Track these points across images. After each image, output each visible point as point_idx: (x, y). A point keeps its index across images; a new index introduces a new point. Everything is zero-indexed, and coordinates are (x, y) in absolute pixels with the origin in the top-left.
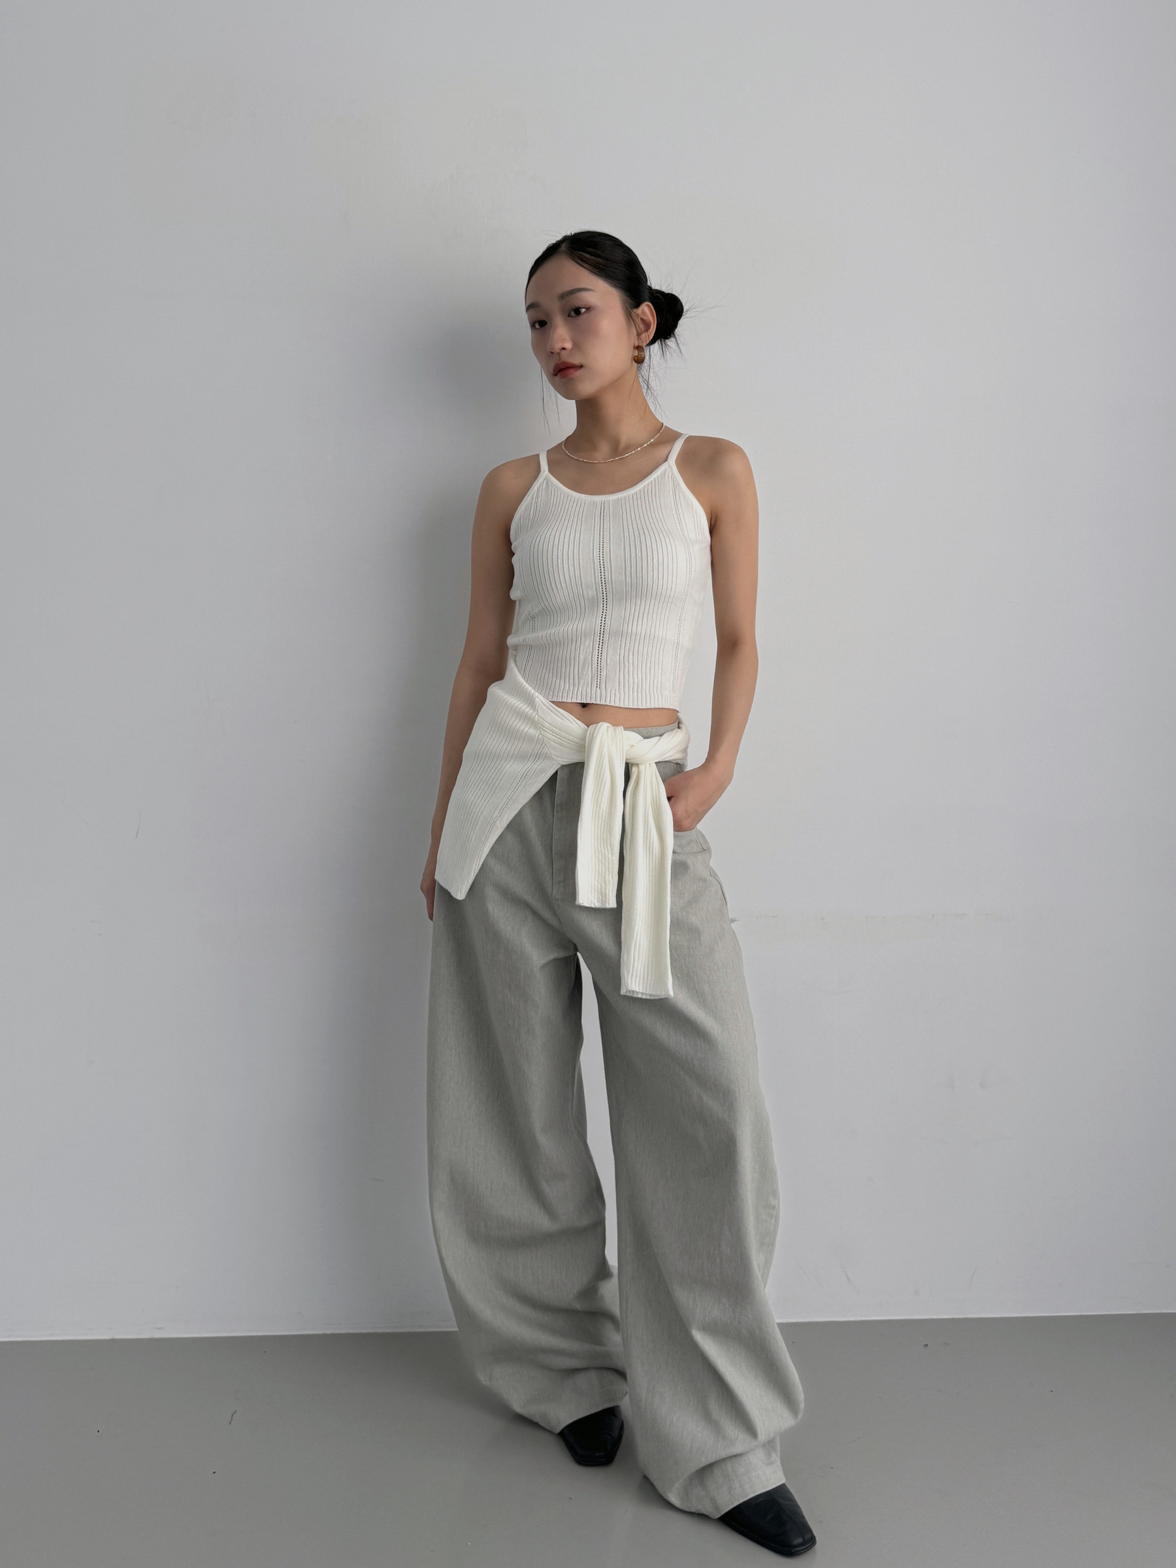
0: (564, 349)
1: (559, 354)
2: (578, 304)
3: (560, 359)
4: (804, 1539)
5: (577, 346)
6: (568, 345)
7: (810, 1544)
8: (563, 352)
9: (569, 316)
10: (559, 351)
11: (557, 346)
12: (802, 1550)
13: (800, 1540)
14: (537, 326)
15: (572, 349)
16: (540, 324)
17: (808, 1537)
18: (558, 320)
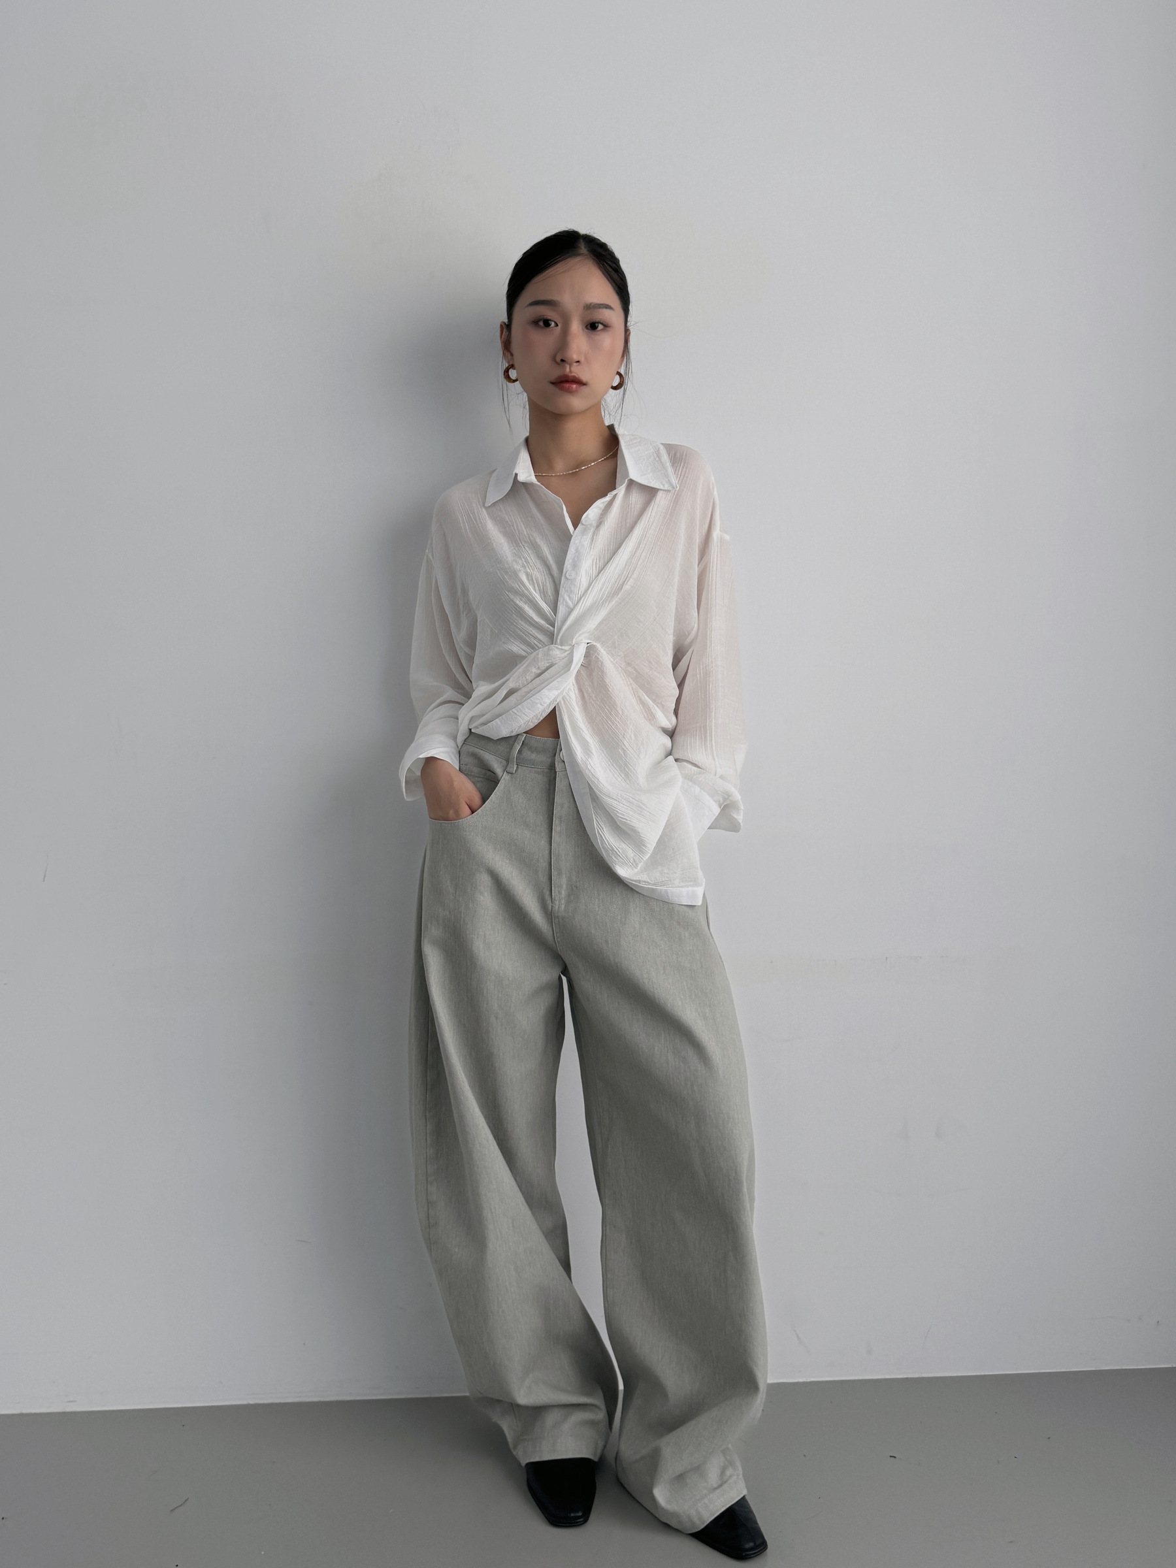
2: (594, 317)
3: (569, 370)
4: (755, 1544)
5: (588, 362)
6: (582, 359)
7: (761, 1548)
12: (752, 1554)
13: (752, 1544)
14: (541, 324)
15: (584, 364)
17: (759, 1542)
18: (576, 327)
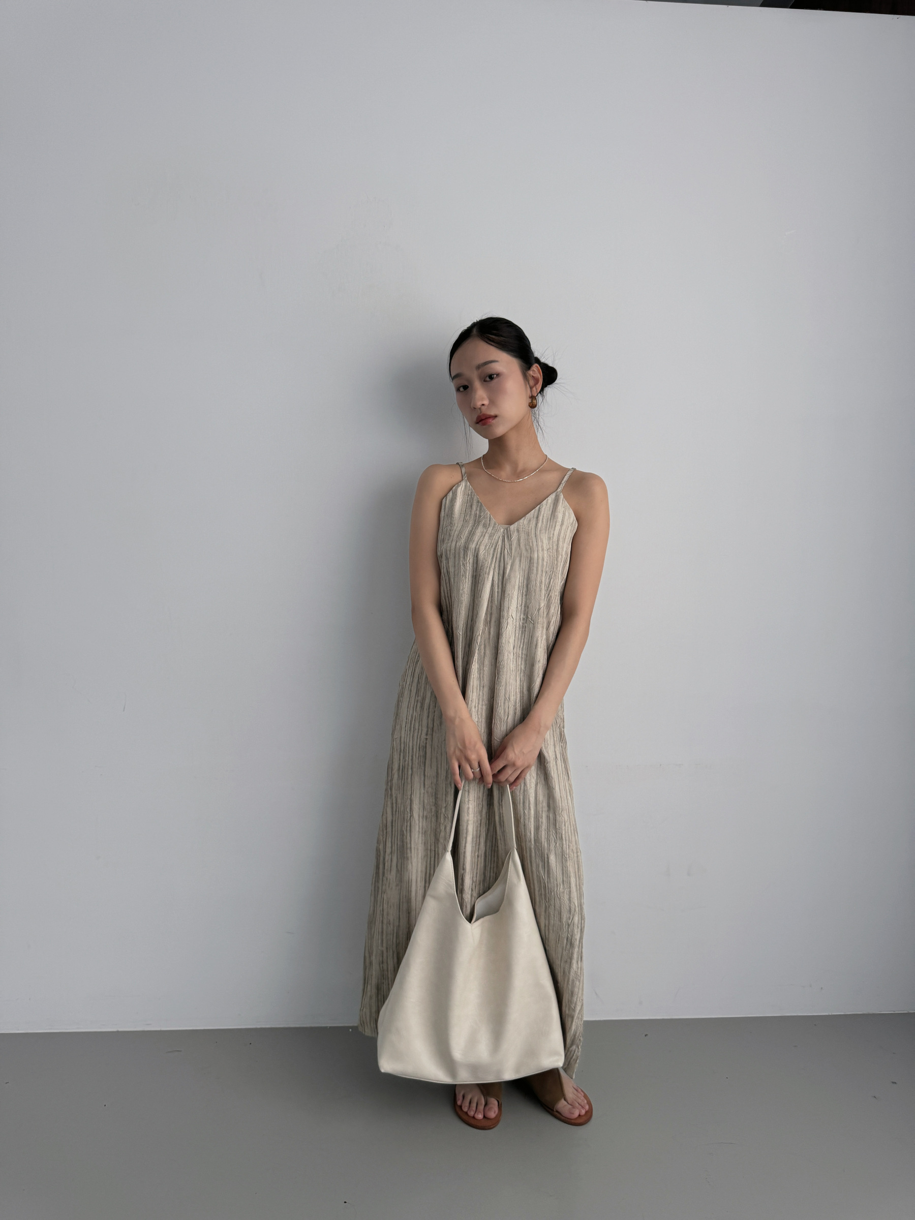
0: (483, 405)
1: (480, 409)
2: (490, 372)
3: (481, 412)
5: (492, 402)
6: (486, 402)
8: (483, 407)
9: (485, 381)
10: (480, 407)
11: (479, 404)
14: (462, 389)
15: (489, 405)
16: (464, 388)
18: (477, 384)
